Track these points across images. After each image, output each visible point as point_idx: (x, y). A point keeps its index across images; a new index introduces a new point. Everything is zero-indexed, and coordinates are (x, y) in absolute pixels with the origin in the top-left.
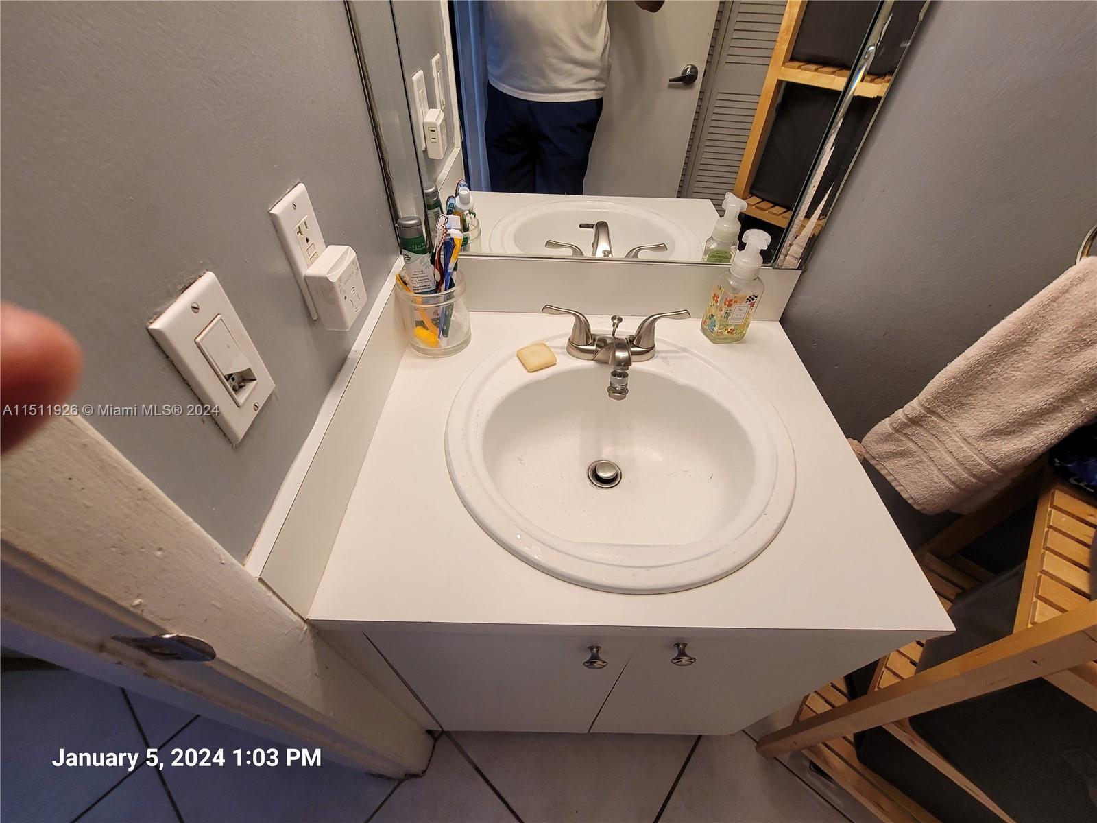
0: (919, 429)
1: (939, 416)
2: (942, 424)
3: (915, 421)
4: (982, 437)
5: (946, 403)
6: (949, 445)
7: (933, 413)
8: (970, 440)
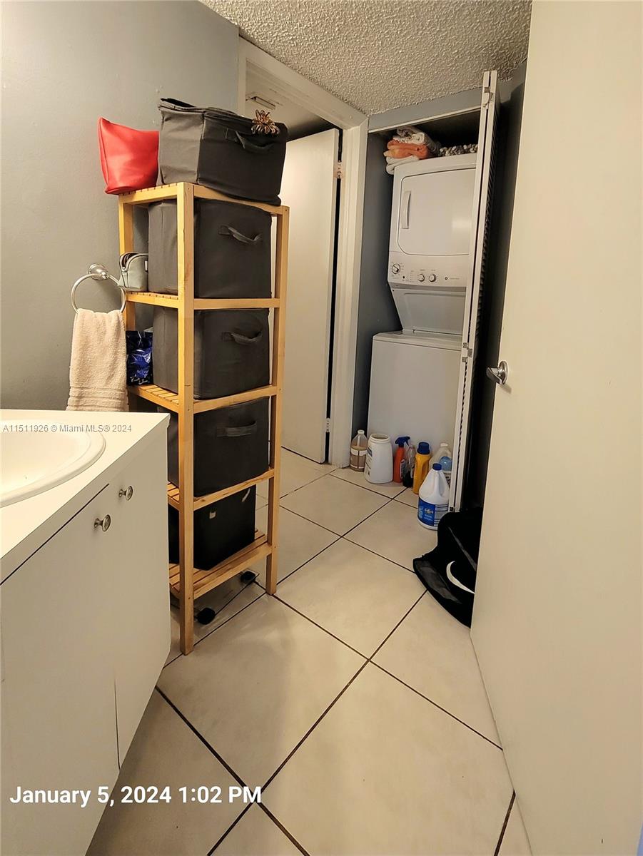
0: (85, 399)
1: (87, 388)
2: (90, 390)
3: (80, 397)
4: (107, 384)
5: (84, 381)
6: (101, 395)
7: (82, 388)
8: (105, 387)
